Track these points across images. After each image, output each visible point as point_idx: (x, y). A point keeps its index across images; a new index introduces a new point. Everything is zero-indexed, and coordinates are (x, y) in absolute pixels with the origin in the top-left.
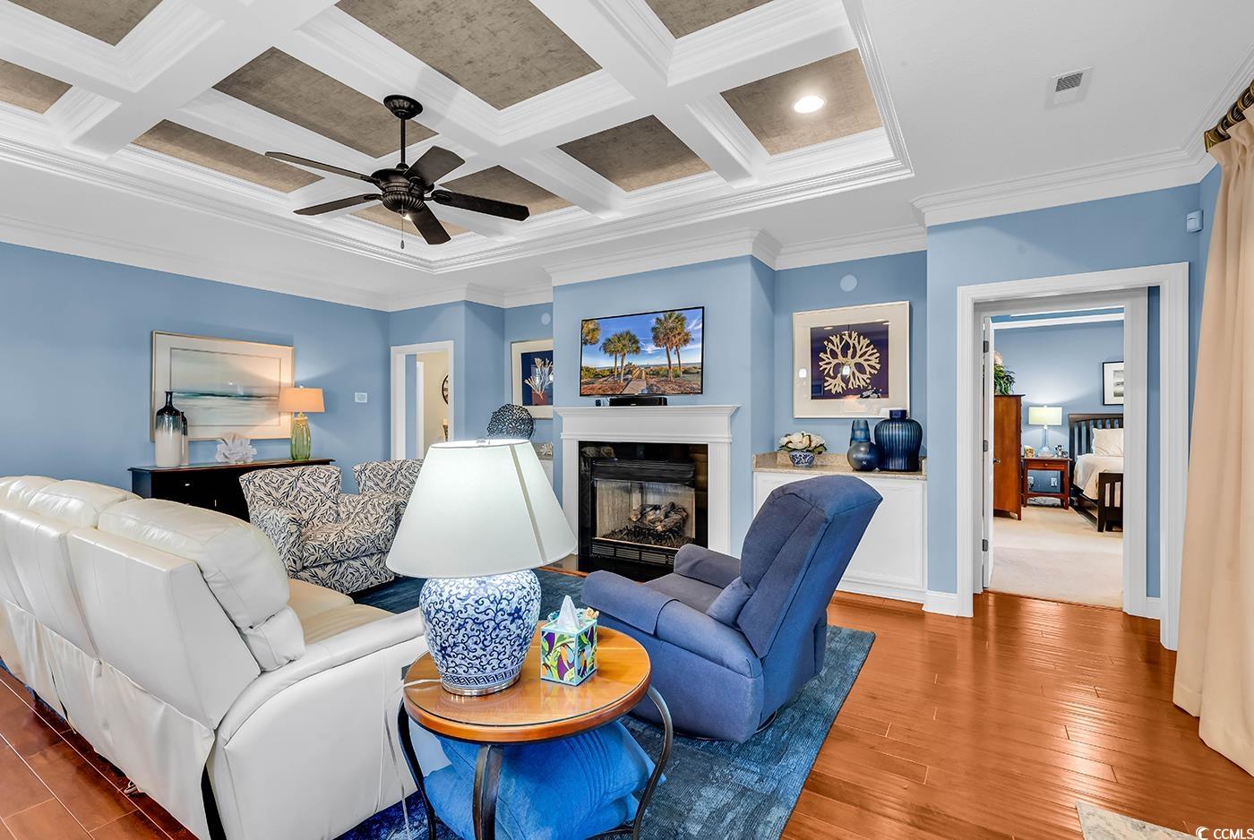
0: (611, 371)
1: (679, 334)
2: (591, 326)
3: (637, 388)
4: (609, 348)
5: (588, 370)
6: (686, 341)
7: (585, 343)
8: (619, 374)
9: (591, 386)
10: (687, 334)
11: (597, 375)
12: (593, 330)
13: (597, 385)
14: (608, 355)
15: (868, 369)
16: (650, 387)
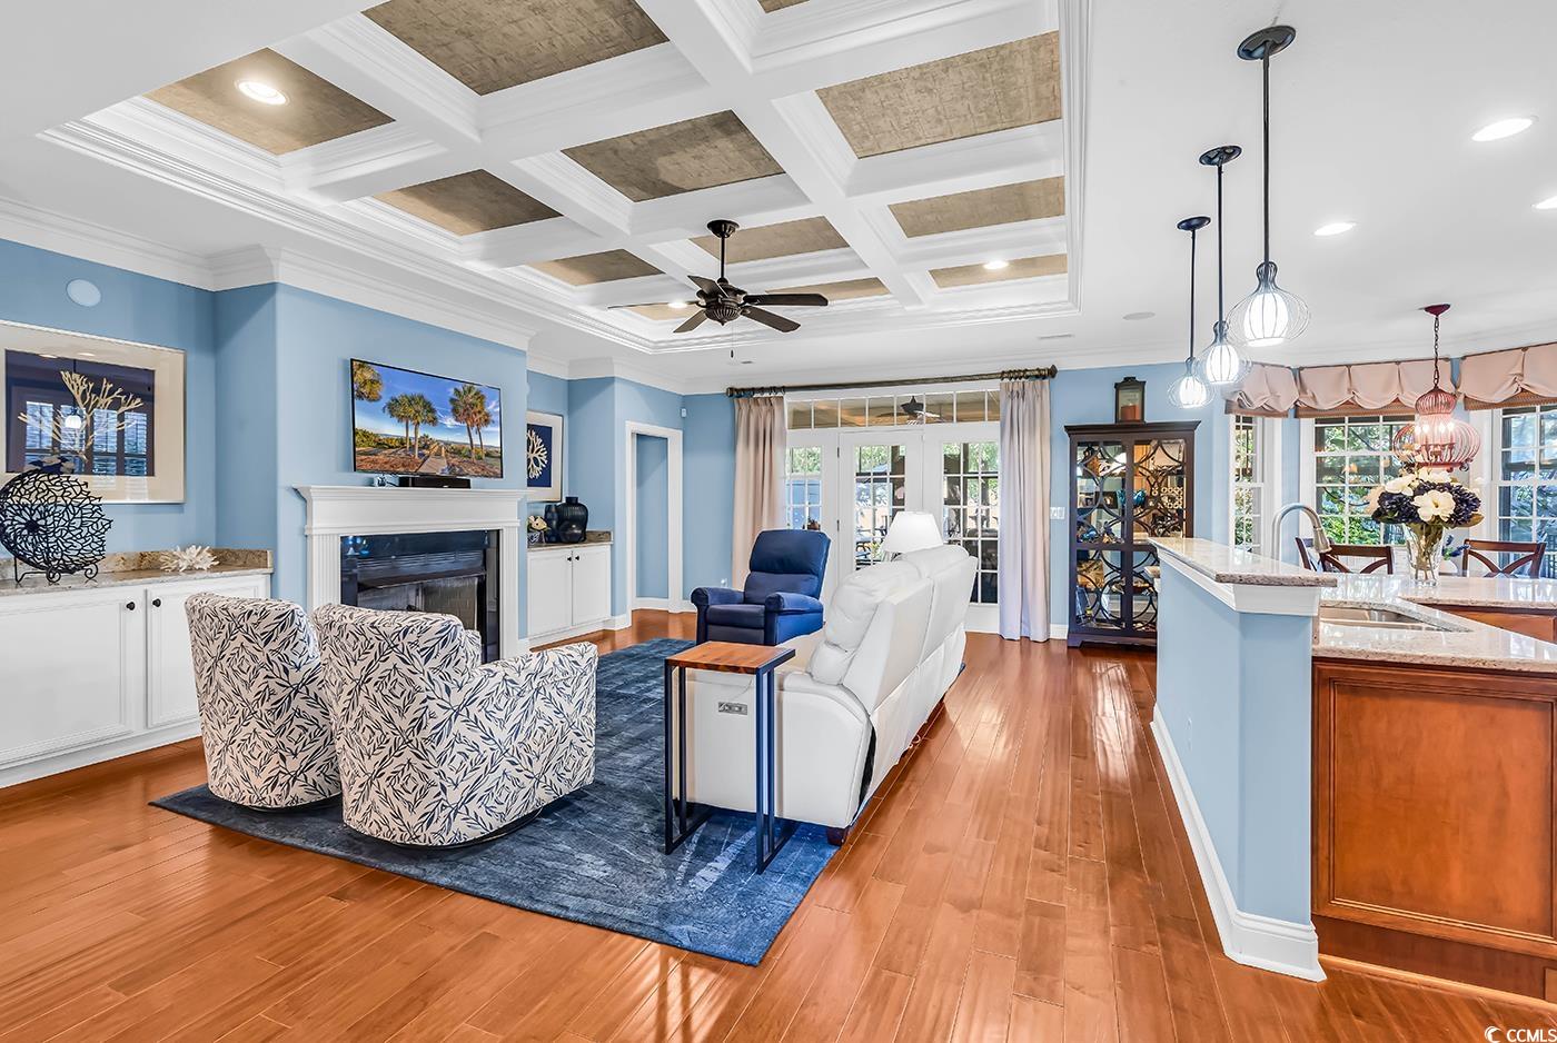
0: (402, 442)
1: (479, 412)
2: (368, 376)
3: (438, 467)
4: (395, 409)
5: (365, 434)
6: (487, 422)
7: (361, 396)
8: (412, 447)
9: (374, 457)
10: (487, 415)
11: (382, 444)
12: (372, 382)
13: (381, 457)
14: (395, 419)
15: (541, 463)
16: (451, 467)
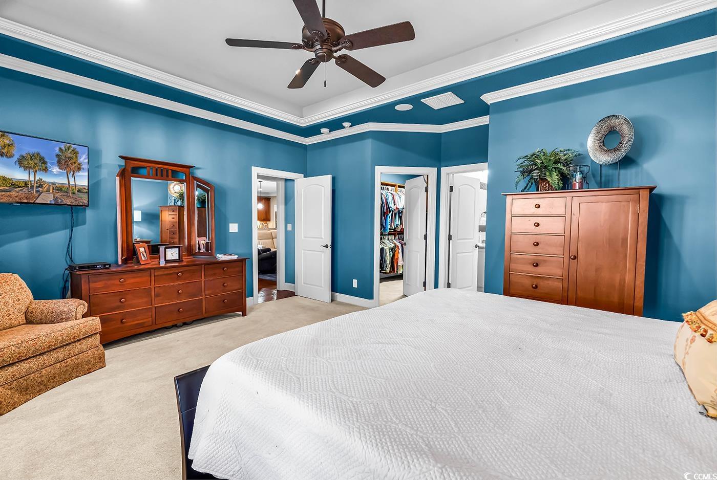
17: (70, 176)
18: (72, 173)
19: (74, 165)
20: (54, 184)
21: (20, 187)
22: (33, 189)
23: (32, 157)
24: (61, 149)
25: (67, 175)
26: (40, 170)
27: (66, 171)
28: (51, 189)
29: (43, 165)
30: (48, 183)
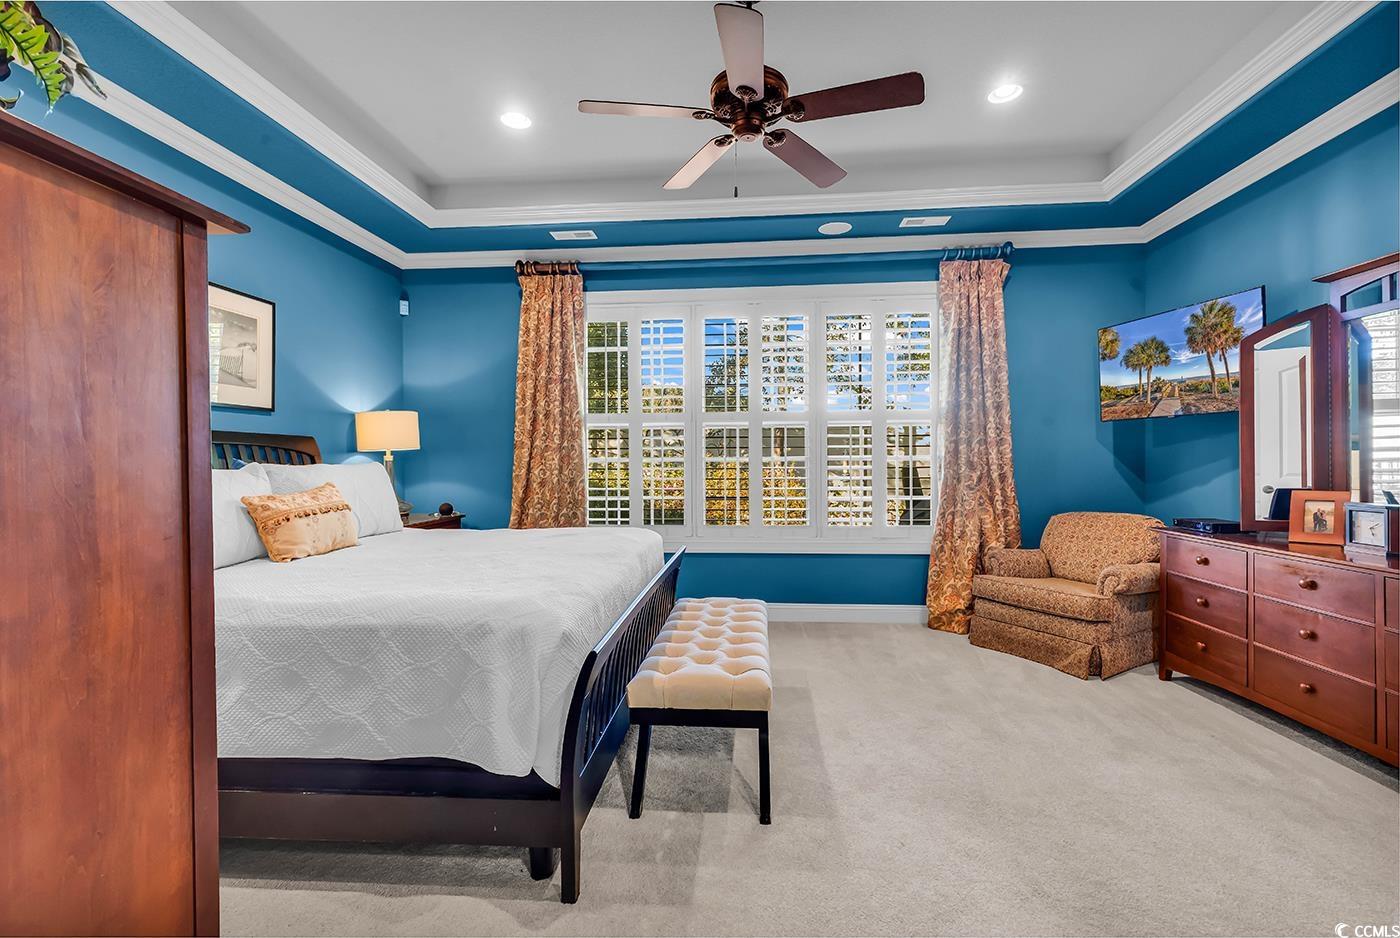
17: (1215, 359)
18: (1219, 352)
19: (1224, 337)
20: (1181, 381)
21: (1128, 397)
22: (1146, 396)
23: (1144, 347)
24: (1194, 317)
25: (1209, 359)
26: (1156, 364)
27: (1205, 353)
28: (1177, 391)
29: (1162, 355)
30: (1171, 382)
